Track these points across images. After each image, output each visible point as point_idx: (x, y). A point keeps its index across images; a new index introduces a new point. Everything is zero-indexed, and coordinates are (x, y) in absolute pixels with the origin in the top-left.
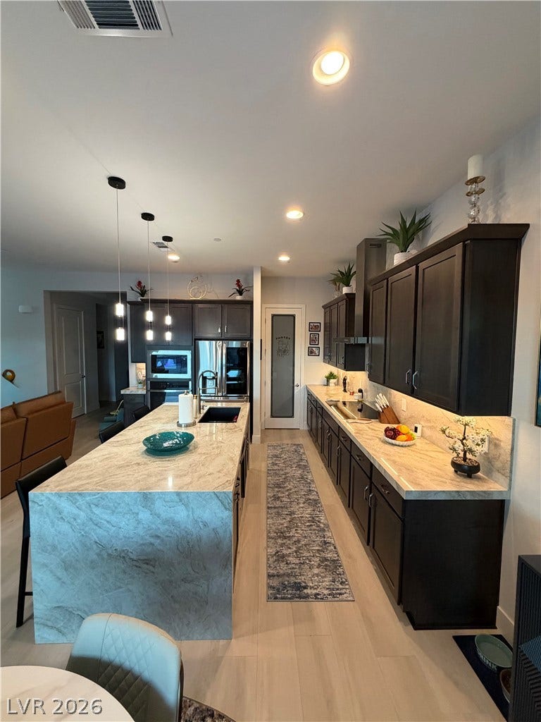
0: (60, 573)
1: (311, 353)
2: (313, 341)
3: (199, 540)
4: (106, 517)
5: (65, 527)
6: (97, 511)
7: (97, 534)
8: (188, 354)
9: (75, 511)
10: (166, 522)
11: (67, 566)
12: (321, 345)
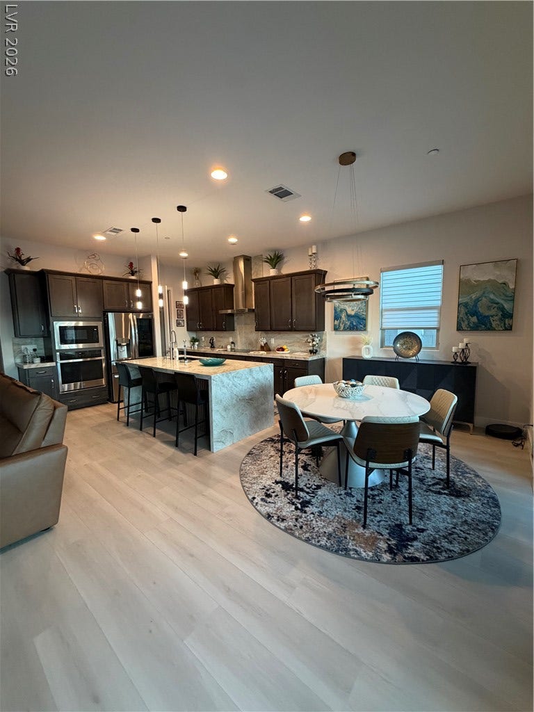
0: (224, 414)
1: (178, 324)
2: (179, 315)
3: (265, 386)
4: (239, 382)
5: (225, 390)
6: (236, 380)
7: (236, 390)
8: (100, 325)
9: (228, 381)
10: (256, 380)
11: (226, 409)
12: (185, 319)
